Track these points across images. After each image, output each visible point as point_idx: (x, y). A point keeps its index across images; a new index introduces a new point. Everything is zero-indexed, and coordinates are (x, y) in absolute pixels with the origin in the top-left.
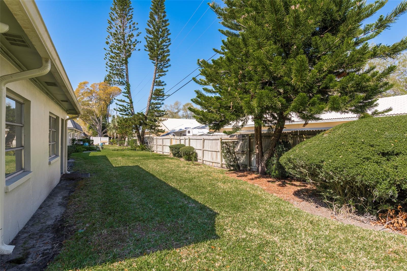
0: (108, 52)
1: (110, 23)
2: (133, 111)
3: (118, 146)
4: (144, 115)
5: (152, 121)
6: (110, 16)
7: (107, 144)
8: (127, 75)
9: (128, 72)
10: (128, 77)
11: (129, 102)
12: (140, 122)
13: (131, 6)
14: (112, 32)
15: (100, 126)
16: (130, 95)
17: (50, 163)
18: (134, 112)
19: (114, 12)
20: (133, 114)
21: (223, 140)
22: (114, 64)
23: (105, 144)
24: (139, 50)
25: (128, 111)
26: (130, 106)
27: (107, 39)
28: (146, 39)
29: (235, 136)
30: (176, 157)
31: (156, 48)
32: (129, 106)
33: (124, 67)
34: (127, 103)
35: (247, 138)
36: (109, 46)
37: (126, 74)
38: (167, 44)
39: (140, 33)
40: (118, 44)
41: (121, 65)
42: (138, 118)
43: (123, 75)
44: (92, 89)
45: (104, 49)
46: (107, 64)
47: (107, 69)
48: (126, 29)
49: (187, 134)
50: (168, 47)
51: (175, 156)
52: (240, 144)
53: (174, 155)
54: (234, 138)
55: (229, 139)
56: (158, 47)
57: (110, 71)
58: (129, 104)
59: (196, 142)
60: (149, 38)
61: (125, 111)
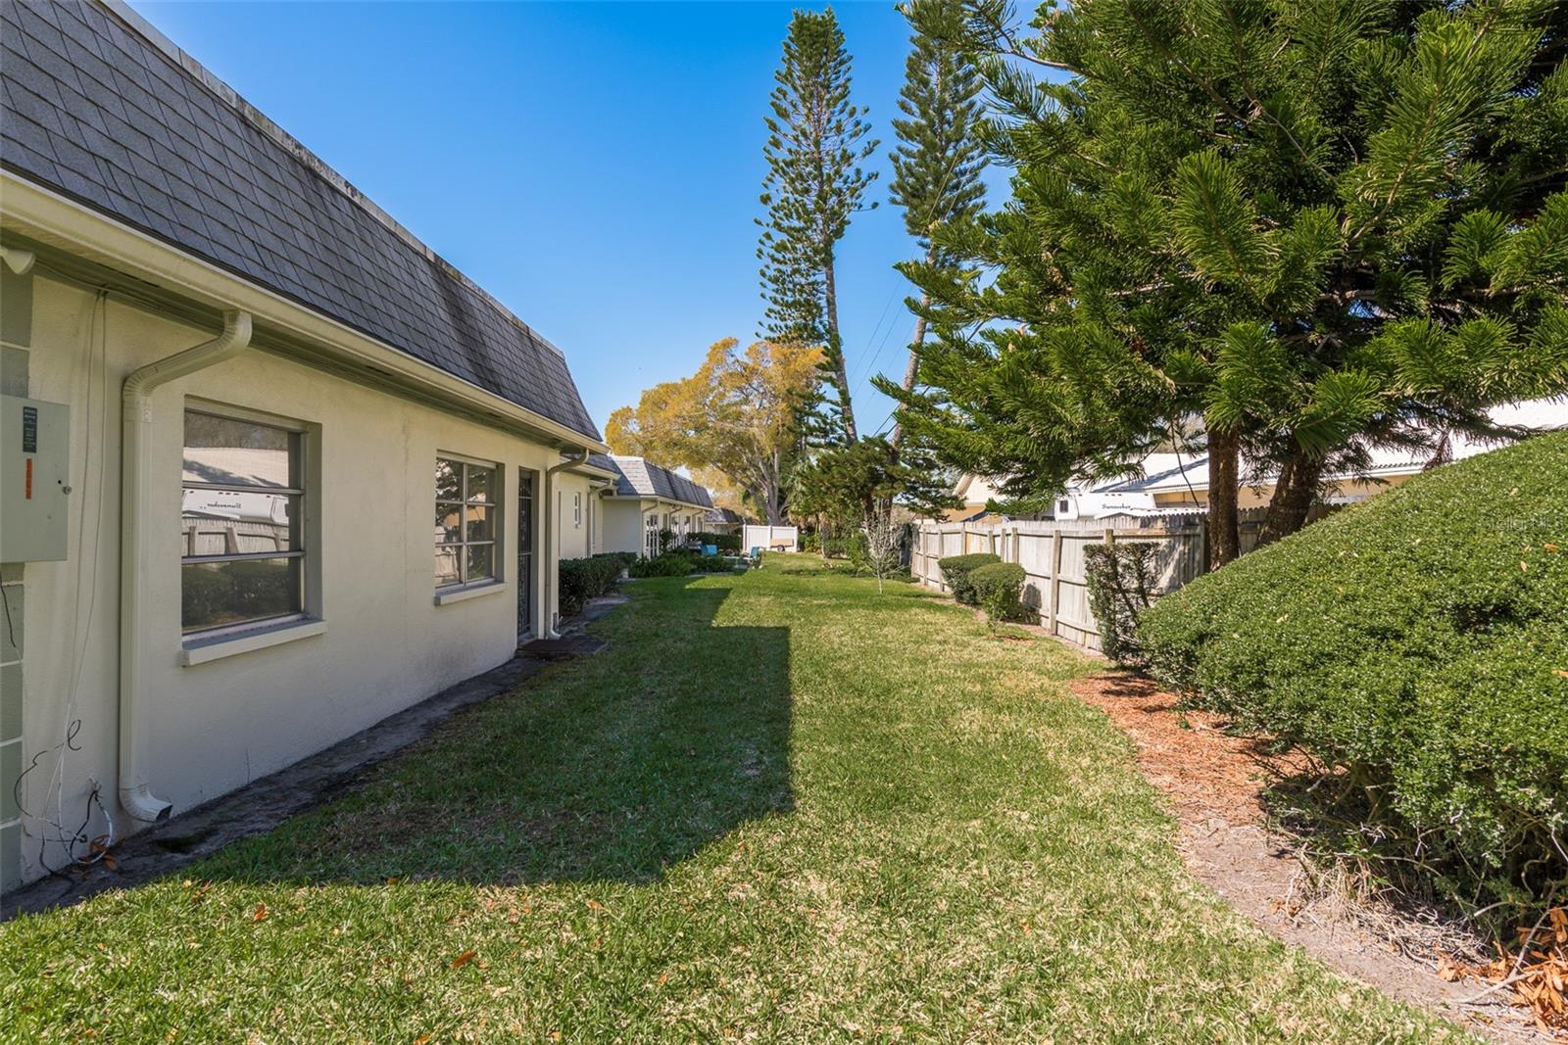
0: (766, 230)
1: (773, 127)
2: (850, 432)
3: (822, 557)
4: (886, 446)
5: (918, 466)
6: (773, 104)
7: (793, 550)
8: (831, 303)
9: (833, 292)
10: (834, 310)
11: (837, 398)
12: (872, 471)
13: (845, 51)
14: (780, 160)
15: (773, 487)
16: (843, 375)
17: (437, 602)
18: (855, 434)
19: (788, 88)
20: (851, 441)
21: (1119, 537)
22: (788, 269)
23: (787, 549)
24: (875, 205)
25: (833, 431)
26: (843, 414)
27: (766, 186)
28: (896, 160)
29: (1160, 524)
30: (963, 606)
31: (930, 187)
32: (836, 413)
33: (821, 277)
34: (832, 403)
35: (1198, 530)
36: (769, 208)
37: (828, 301)
38: (974, 163)
39: (875, 145)
40: (799, 198)
41: (812, 271)
42: (863, 457)
43: (817, 306)
44: (751, 363)
45: (756, 221)
46: (763, 274)
47: (764, 290)
48: (826, 138)
49: (1058, 515)
50: (976, 175)
51: (962, 598)
52: (1176, 556)
53: (959, 595)
54: (1153, 532)
55: (1139, 533)
56: (937, 181)
57: (774, 294)
58: (836, 408)
59: (1038, 547)
60: (909, 154)
61: (826, 435)
